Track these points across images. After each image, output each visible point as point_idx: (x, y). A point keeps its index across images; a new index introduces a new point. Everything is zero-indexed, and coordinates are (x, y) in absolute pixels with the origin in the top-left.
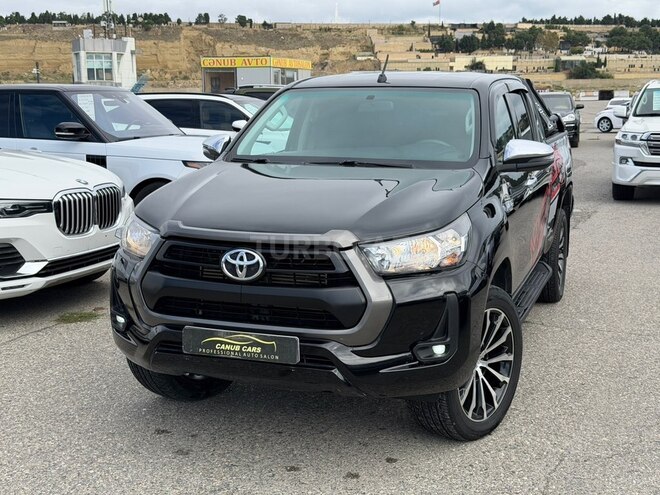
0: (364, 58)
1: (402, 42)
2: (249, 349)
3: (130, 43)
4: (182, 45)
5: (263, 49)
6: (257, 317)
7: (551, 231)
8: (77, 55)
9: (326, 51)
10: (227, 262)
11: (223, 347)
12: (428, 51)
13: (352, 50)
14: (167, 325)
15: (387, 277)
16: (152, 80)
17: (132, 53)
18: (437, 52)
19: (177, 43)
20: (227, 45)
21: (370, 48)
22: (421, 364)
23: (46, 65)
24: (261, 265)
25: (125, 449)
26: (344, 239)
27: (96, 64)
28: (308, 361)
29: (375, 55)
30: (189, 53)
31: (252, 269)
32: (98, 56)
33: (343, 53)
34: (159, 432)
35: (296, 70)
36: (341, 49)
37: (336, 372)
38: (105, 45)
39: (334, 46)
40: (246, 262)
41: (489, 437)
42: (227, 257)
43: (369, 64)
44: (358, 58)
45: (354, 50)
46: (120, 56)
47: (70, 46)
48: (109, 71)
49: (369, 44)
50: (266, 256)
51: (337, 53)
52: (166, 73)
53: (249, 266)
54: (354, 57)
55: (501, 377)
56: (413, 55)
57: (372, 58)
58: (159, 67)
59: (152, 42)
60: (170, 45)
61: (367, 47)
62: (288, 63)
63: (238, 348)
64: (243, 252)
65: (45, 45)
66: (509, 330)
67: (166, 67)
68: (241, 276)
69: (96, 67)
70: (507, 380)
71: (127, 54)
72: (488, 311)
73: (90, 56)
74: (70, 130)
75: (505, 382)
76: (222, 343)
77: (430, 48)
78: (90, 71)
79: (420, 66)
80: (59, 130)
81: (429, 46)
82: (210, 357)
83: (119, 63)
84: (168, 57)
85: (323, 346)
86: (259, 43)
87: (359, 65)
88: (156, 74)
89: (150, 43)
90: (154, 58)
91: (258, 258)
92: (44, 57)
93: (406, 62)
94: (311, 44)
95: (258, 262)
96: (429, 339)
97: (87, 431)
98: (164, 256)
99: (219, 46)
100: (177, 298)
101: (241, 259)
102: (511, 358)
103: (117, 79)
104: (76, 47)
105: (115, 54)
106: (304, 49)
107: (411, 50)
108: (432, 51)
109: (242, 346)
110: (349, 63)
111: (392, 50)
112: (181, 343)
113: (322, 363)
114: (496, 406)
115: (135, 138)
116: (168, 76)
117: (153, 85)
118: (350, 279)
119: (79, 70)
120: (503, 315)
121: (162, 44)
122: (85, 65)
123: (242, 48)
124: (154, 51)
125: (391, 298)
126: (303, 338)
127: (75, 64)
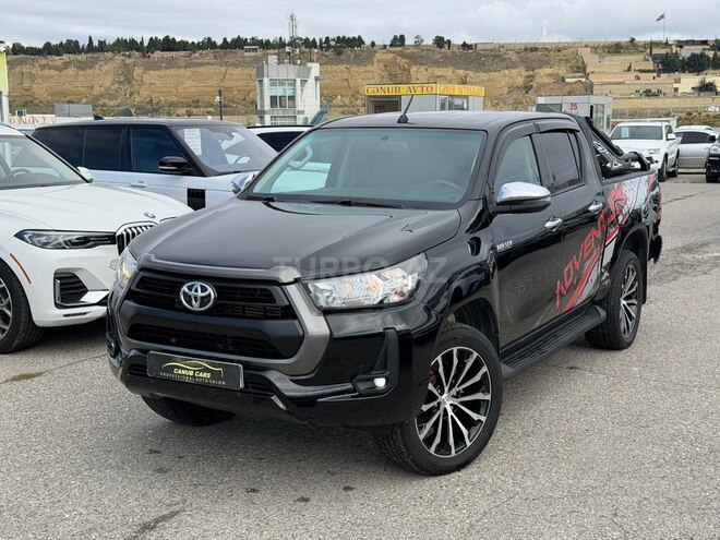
0: (573, 80)
1: (620, 61)
2: (201, 375)
3: (315, 69)
4: (375, 68)
5: (461, 72)
6: (221, 346)
7: (606, 274)
8: (261, 81)
9: (531, 73)
10: (185, 293)
11: (179, 372)
12: (649, 71)
13: (560, 72)
14: (139, 350)
15: (327, 312)
16: (340, 106)
17: (317, 79)
18: (660, 72)
19: (369, 68)
20: (423, 68)
21: (581, 69)
22: (360, 395)
23: (236, 92)
24: (213, 297)
25: (113, 464)
26: (287, 275)
27: (279, 91)
28: (253, 388)
29: (587, 76)
30: (383, 77)
31: (205, 300)
32: (282, 83)
33: (550, 75)
34: (151, 452)
35: (466, 97)
36: (548, 70)
37: (275, 398)
38: (288, 71)
39: (540, 67)
40: (200, 294)
41: (458, 473)
42: (185, 288)
43: (579, 86)
44: (567, 80)
45: (562, 71)
46: (304, 82)
47: (254, 72)
48: (292, 98)
49: (580, 64)
50: (218, 289)
51: (543, 75)
52: (357, 99)
53: (202, 298)
54: (563, 79)
55: (475, 416)
56: (632, 75)
57: (583, 80)
58: (350, 93)
59: (344, 66)
60: (362, 69)
61: (579, 68)
62: (457, 90)
63: (191, 373)
64: (198, 285)
65: (236, 71)
66: (485, 369)
67: (358, 92)
68: (196, 306)
69: (279, 94)
70: (483, 419)
71: (311, 81)
72: (455, 349)
73: (273, 83)
74: (173, 164)
75: (480, 421)
76: (179, 368)
77: (652, 68)
78: (273, 99)
79: (638, 88)
80: (162, 164)
81: (650, 65)
82: (169, 380)
83: (302, 90)
84: (360, 81)
85: (262, 373)
86: (456, 66)
87: (567, 88)
88: (347, 101)
89: (342, 67)
90: (346, 84)
91: (210, 290)
92: (233, 84)
93: (623, 83)
94: (514, 66)
95: (210, 295)
96: (369, 372)
97: (89, 448)
98: (137, 287)
99: (414, 69)
100: (149, 326)
101: (196, 291)
102: (488, 397)
103: (300, 107)
104: (260, 74)
105: (298, 80)
106: (506, 72)
107: (629, 70)
108: (653, 71)
109: (195, 371)
110: (556, 86)
111: (607, 71)
112: (145, 367)
113: (261, 389)
114: (468, 443)
115: (235, 172)
116: (359, 102)
117: (343, 113)
118: (290, 312)
119: (262, 98)
120: (475, 354)
121: (354, 68)
122: (268, 91)
123: (438, 71)
124: (345, 76)
125: (328, 332)
126: (247, 366)
127: (258, 91)
